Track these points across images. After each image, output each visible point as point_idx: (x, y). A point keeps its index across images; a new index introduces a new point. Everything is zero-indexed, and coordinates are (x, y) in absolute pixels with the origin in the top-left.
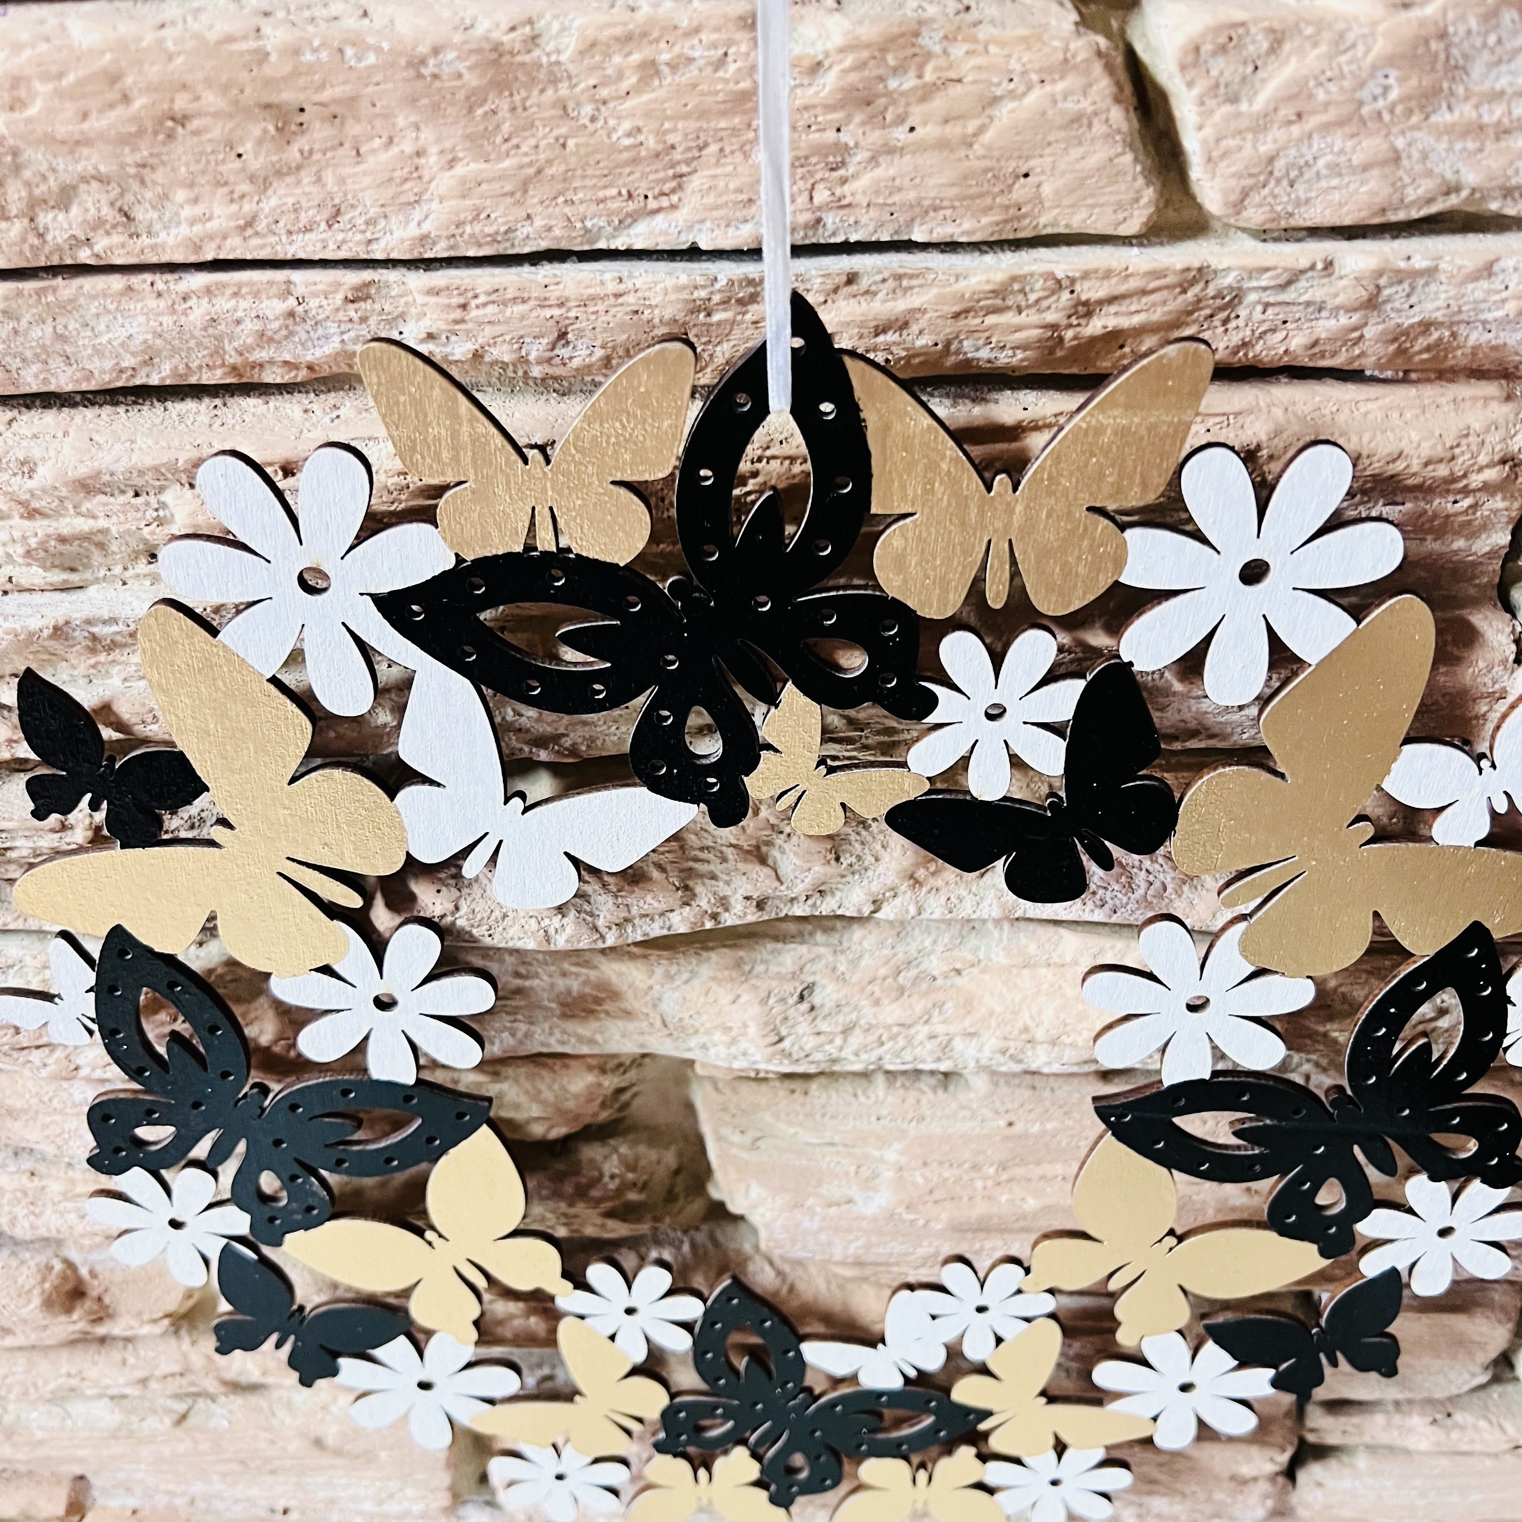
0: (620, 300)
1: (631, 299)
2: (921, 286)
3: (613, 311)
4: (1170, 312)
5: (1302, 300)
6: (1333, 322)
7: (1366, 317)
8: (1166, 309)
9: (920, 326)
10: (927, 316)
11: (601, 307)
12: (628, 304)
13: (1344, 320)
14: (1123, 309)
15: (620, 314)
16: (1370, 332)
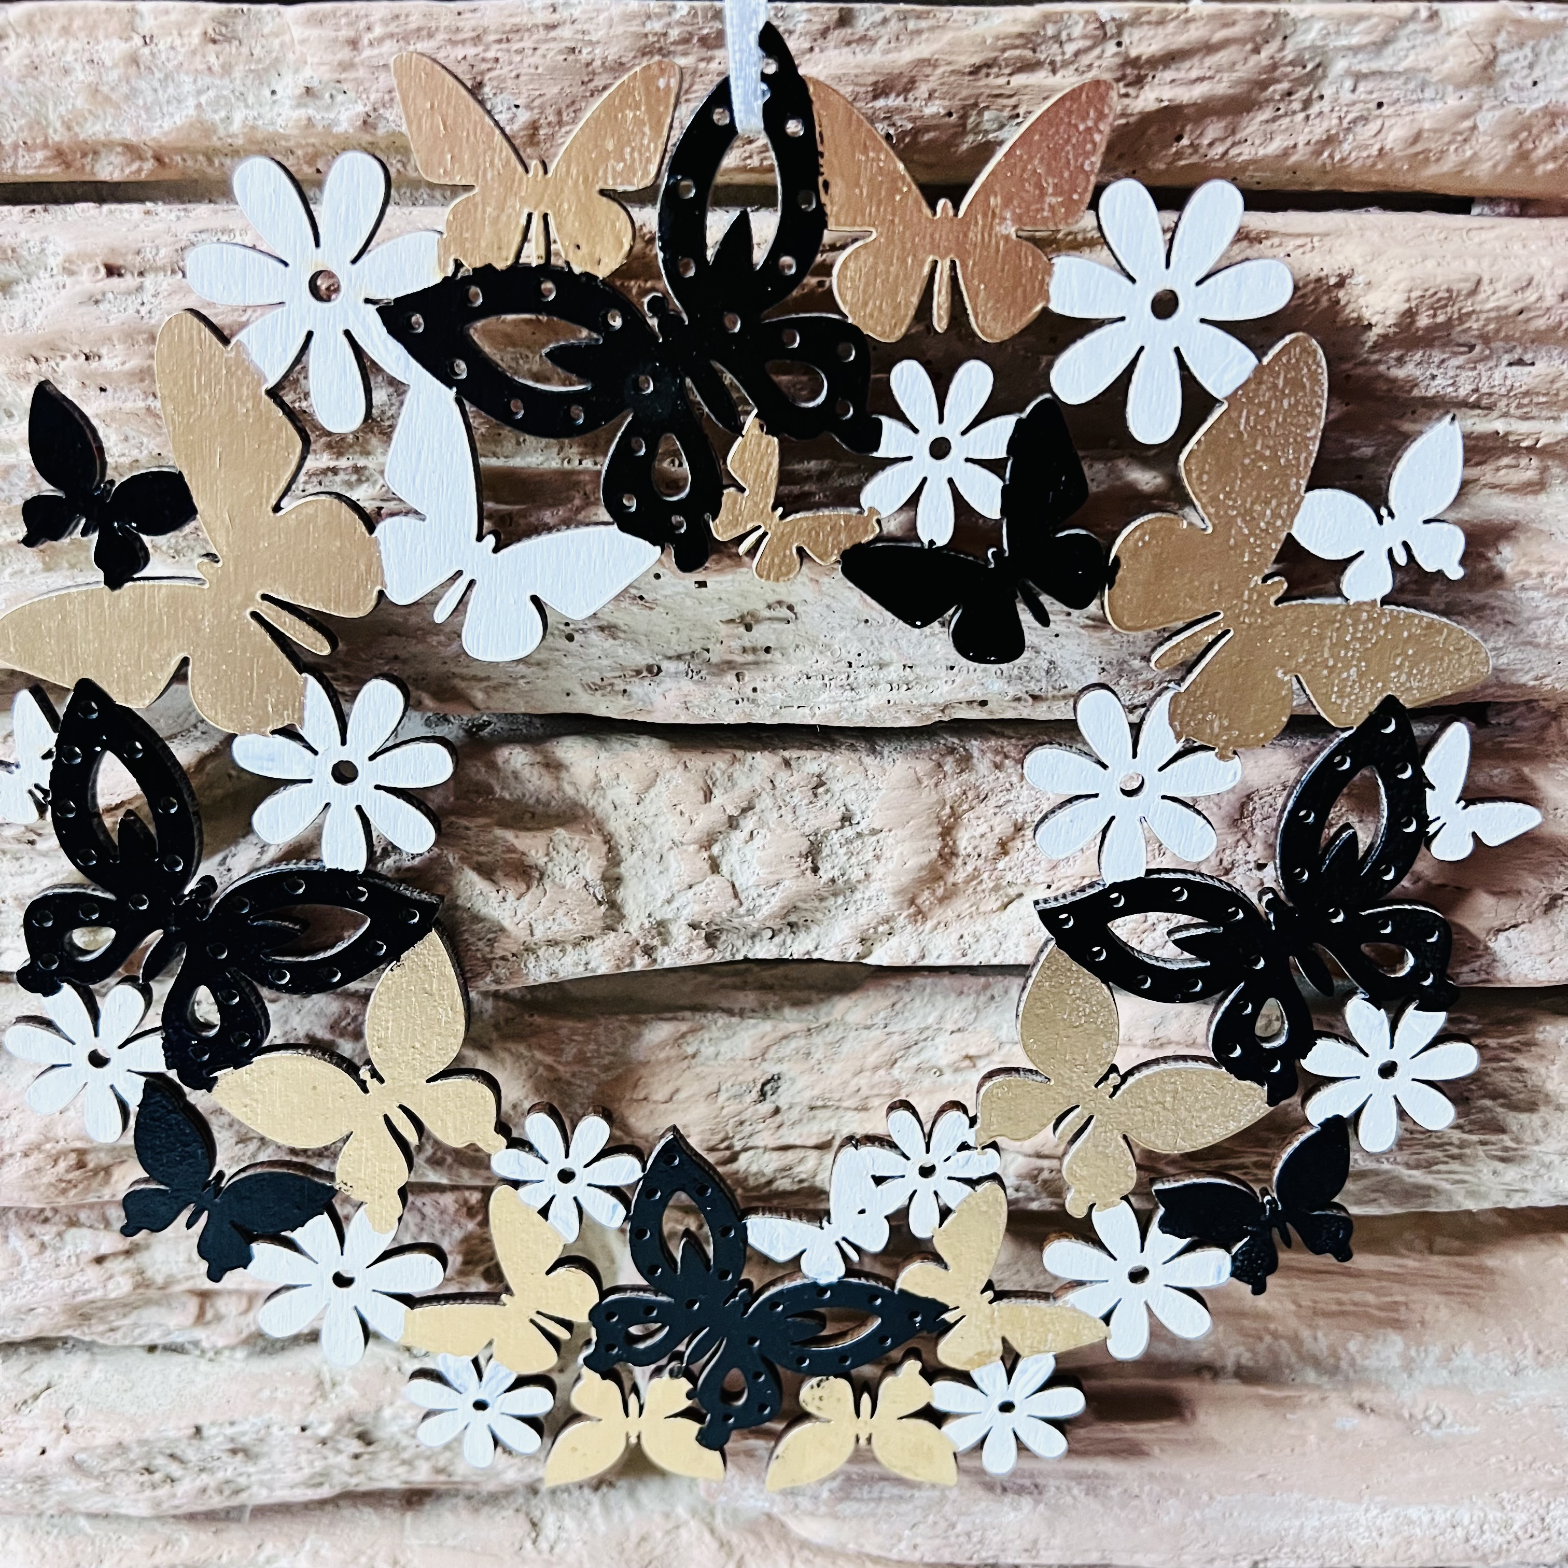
0: (553, 34)
1: (566, 32)
2: (932, 29)
3: (543, 48)
4: (1239, 82)
5: (1400, 68)
6: (1439, 105)
7: (1480, 97)
8: (1235, 76)
9: (931, 85)
10: (940, 71)
11: (528, 44)
12: (562, 40)
13: (1452, 101)
14: (1181, 75)
15: (552, 53)
16: (1486, 120)
